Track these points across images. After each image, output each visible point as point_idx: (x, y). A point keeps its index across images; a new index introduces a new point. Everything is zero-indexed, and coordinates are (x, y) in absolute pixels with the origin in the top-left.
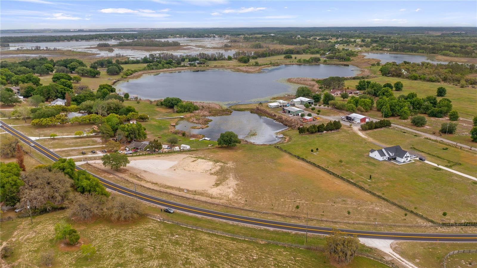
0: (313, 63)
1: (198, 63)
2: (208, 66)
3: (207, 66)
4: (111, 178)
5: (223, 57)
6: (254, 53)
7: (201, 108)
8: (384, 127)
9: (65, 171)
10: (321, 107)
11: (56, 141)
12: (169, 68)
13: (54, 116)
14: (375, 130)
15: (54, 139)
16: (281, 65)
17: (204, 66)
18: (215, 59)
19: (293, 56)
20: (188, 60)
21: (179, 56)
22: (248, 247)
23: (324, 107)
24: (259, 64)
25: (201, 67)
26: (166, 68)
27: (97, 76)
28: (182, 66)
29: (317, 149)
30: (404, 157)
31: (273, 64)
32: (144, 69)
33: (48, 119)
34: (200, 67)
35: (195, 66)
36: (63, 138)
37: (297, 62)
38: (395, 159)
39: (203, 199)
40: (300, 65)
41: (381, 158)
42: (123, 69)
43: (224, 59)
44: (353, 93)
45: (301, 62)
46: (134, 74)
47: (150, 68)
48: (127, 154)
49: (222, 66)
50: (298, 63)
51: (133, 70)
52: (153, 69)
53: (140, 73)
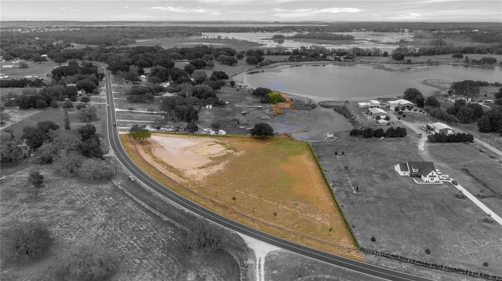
0: (485, 65)
1: (345, 58)
2: (354, 61)
3: (352, 61)
4: (129, 147)
5: (380, 53)
6: (419, 50)
7: (287, 100)
8: (462, 142)
9: (84, 134)
10: (416, 112)
11: (130, 114)
12: (311, 60)
13: (145, 94)
14: (446, 144)
15: (131, 112)
16: (440, 64)
17: (349, 61)
18: (370, 55)
19: (465, 55)
20: (336, 54)
21: (331, 50)
22: (148, 220)
23: (420, 113)
24: (412, 62)
25: (346, 62)
26: (308, 61)
27: (235, 64)
28: (326, 60)
29: (343, 153)
30: (428, 176)
31: (431, 63)
32: (285, 61)
33: (139, 96)
34: (344, 62)
35: (340, 61)
36: (138, 112)
37: (464, 62)
38: (420, 177)
39: (172, 176)
40: (466, 66)
41: (402, 173)
42: (264, 59)
43: (379, 55)
44: (483, 101)
45: (468, 63)
46: (271, 65)
47: (291, 60)
48: (167, 131)
49: (369, 62)
50: (464, 64)
51: (273, 60)
52: (294, 61)
53: (278, 64)
